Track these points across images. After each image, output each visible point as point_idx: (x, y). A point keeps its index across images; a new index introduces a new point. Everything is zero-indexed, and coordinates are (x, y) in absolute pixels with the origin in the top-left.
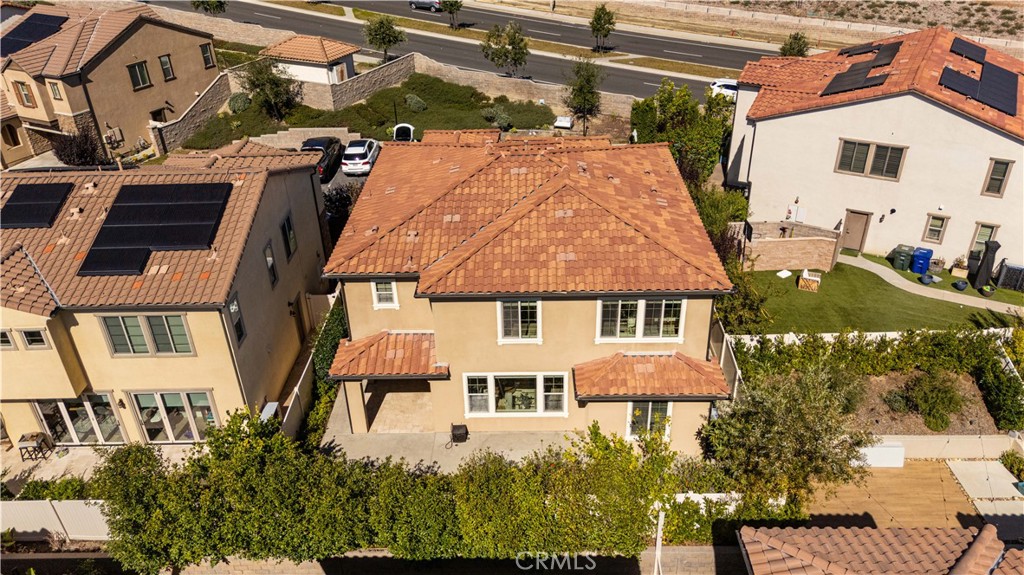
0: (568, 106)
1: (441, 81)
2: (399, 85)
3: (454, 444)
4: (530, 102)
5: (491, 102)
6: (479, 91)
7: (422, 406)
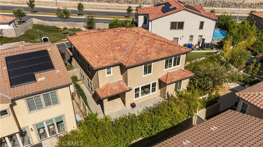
0: (85, 28)
1: (44, 26)
2: (31, 28)
3: (133, 108)
4: (74, 28)
5: (62, 29)
6: (57, 27)
7: (117, 103)
